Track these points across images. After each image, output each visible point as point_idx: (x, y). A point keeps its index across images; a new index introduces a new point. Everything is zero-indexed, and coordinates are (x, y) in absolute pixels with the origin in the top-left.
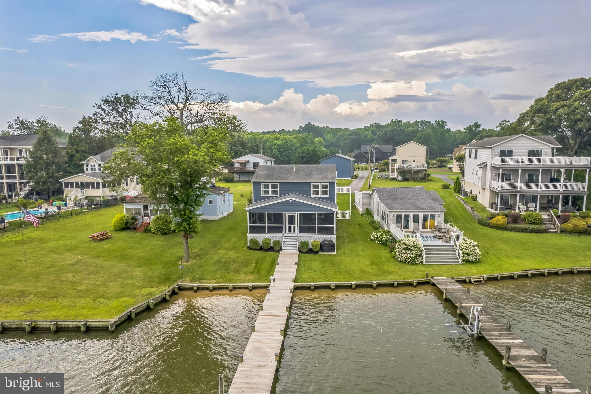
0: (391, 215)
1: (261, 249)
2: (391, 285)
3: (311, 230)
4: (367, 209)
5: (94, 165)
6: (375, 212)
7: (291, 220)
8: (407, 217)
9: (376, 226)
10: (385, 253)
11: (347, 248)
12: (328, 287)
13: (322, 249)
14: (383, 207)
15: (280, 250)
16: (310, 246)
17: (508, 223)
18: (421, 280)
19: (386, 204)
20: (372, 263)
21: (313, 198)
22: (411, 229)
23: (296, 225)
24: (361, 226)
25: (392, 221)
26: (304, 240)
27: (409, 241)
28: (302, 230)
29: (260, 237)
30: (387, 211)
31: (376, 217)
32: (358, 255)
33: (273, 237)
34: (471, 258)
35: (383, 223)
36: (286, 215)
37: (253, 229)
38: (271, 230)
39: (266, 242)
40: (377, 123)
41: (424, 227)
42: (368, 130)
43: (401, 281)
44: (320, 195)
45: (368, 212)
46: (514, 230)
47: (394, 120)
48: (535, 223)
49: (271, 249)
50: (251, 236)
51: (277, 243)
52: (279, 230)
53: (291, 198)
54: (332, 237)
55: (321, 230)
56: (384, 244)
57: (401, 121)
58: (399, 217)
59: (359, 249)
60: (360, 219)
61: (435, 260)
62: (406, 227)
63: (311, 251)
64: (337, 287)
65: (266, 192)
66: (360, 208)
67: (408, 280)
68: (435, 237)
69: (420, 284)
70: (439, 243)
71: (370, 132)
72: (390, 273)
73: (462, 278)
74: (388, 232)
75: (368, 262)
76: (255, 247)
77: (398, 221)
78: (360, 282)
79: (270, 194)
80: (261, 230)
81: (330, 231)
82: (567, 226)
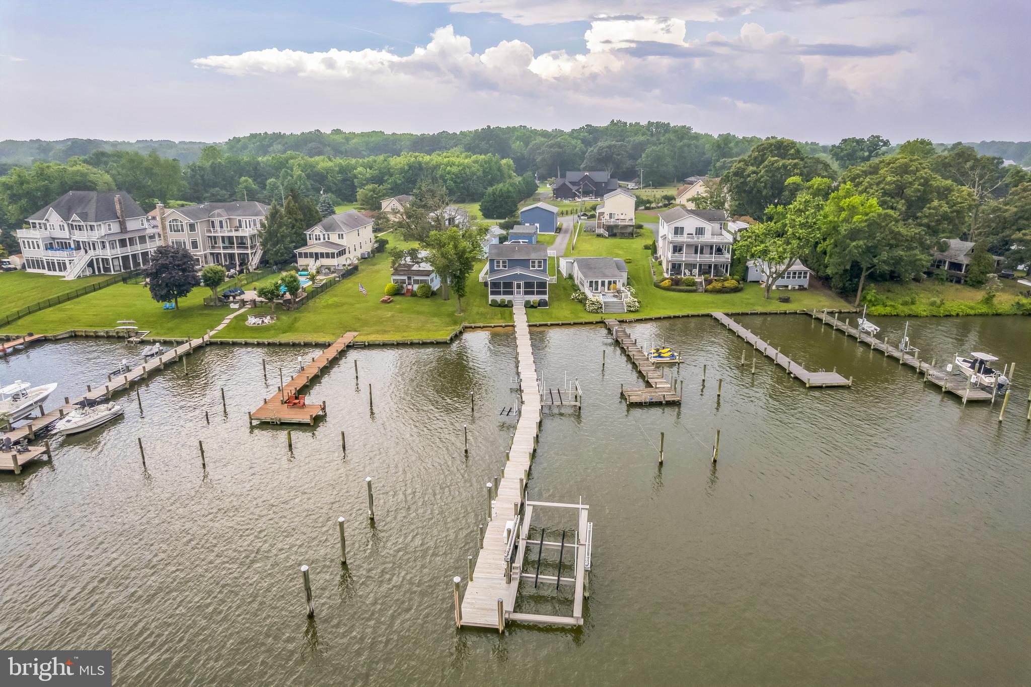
0: (586, 281)
1: (500, 306)
2: (581, 324)
3: (532, 293)
4: (570, 274)
5: (319, 235)
6: (575, 276)
7: (519, 286)
8: (597, 283)
9: (575, 288)
10: (580, 307)
11: (556, 304)
12: (546, 325)
13: (539, 305)
14: (580, 275)
15: (512, 306)
16: (532, 304)
17: (672, 285)
18: (598, 320)
19: (583, 273)
20: (571, 313)
21: (532, 271)
22: (599, 291)
23: (522, 290)
24: (565, 288)
25: (587, 285)
26: (527, 299)
27: (594, 299)
28: (526, 293)
29: (499, 298)
30: (583, 278)
31: (577, 282)
32: (562, 309)
33: (507, 298)
34: (632, 309)
35: (580, 287)
36: (515, 283)
37: (493, 293)
38: (505, 293)
39: (503, 301)
41: (609, 289)
43: (587, 321)
44: (536, 268)
45: (571, 277)
46: (674, 290)
47: (615, 123)
48: (689, 286)
49: (506, 306)
50: (491, 297)
51: (510, 302)
52: (511, 293)
53: (518, 271)
54: (546, 297)
55: (539, 293)
56: (580, 301)
58: (591, 282)
59: (564, 305)
60: (564, 283)
61: (610, 310)
62: (597, 289)
63: (532, 307)
64: (552, 325)
65: (498, 266)
66: (565, 275)
67: (591, 321)
68: (614, 296)
69: (597, 323)
70: (615, 300)
72: (581, 318)
73: (621, 319)
74: (584, 293)
75: (569, 312)
76: (495, 304)
77: (591, 286)
78: (564, 322)
79: (501, 268)
80: (498, 293)
81: (544, 293)
82: (710, 287)
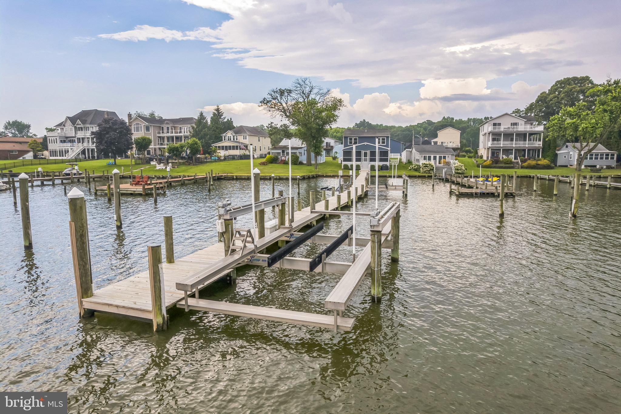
0: (420, 156)
1: (350, 169)
2: (415, 176)
4: (409, 160)
5: (230, 137)
7: (366, 155)
13: (382, 169)
15: (360, 169)
17: (492, 164)
23: (368, 157)
25: (422, 159)
26: (373, 164)
27: (427, 163)
28: (371, 160)
29: (349, 164)
33: (356, 164)
34: (459, 171)
35: (416, 163)
36: (363, 152)
37: (345, 160)
39: (352, 166)
40: (430, 121)
41: (440, 163)
42: (420, 127)
44: (381, 144)
46: (494, 168)
47: (446, 117)
48: (507, 164)
50: (343, 164)
51: (358, 166)
52: (359, 160)
53: (365, 143)
54: (388, 163)
55: (382, 160)
56: (416, 170)
57: (453, 119)
58: (425, 157)
61: (440, 172)
65: (351, 143)
66: (405, 162)
70: (445, 166)
71: (422, 129)
74: (419, 165)
76: (346, 168)
80: (349, 160)
81: (386, 160)
82: (525, 164)
